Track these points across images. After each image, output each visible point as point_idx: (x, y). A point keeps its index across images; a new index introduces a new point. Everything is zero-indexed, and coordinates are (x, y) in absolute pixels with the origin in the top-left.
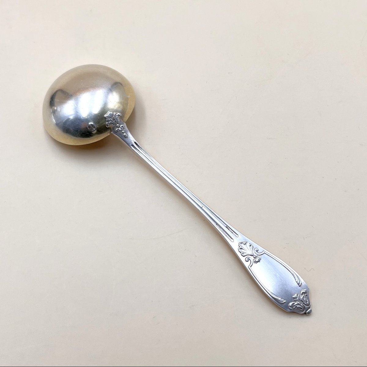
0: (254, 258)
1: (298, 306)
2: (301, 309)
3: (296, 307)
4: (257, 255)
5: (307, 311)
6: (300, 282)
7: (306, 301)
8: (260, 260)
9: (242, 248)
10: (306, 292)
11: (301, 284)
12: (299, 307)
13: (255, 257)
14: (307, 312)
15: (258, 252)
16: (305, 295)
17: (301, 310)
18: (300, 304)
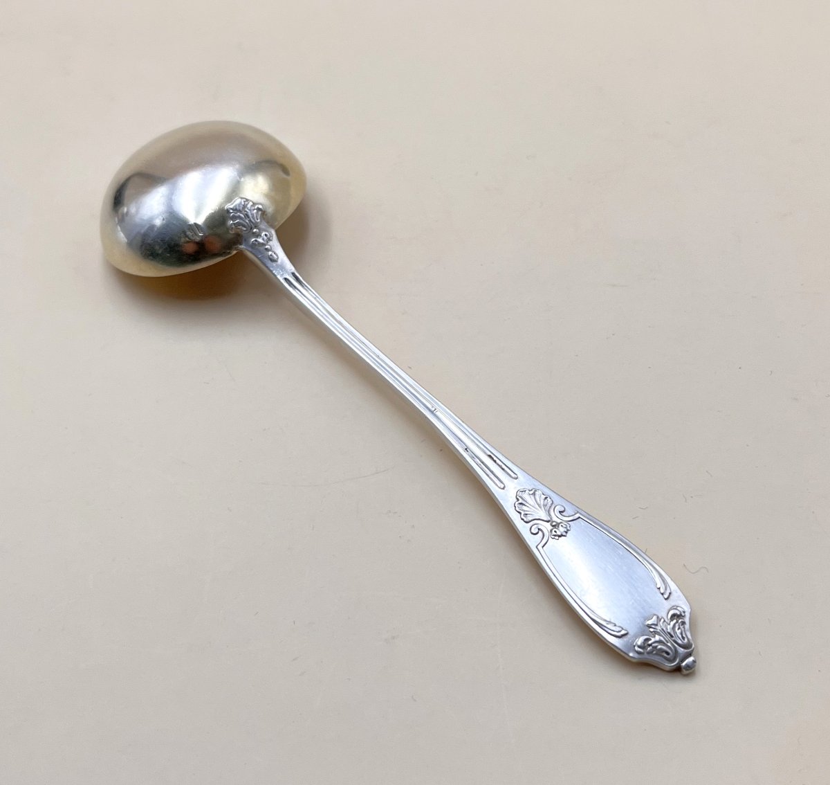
0: (552, 528)
1: (659, 647)
2: (668, 653)
3: (653, 647)
4: (559, 521)
5: (682, 661)
6: (668, 589)
7: (680, 636)
8: (566, 532)
9: (524, 502)
10: (683, 614)
11: (670, 593)
12: (661, 649)
13: (554, 524)
14: (684, 664)
15: (564, 514)
16: (680, 621)
17: (668, 657)
18: (664, 643)
